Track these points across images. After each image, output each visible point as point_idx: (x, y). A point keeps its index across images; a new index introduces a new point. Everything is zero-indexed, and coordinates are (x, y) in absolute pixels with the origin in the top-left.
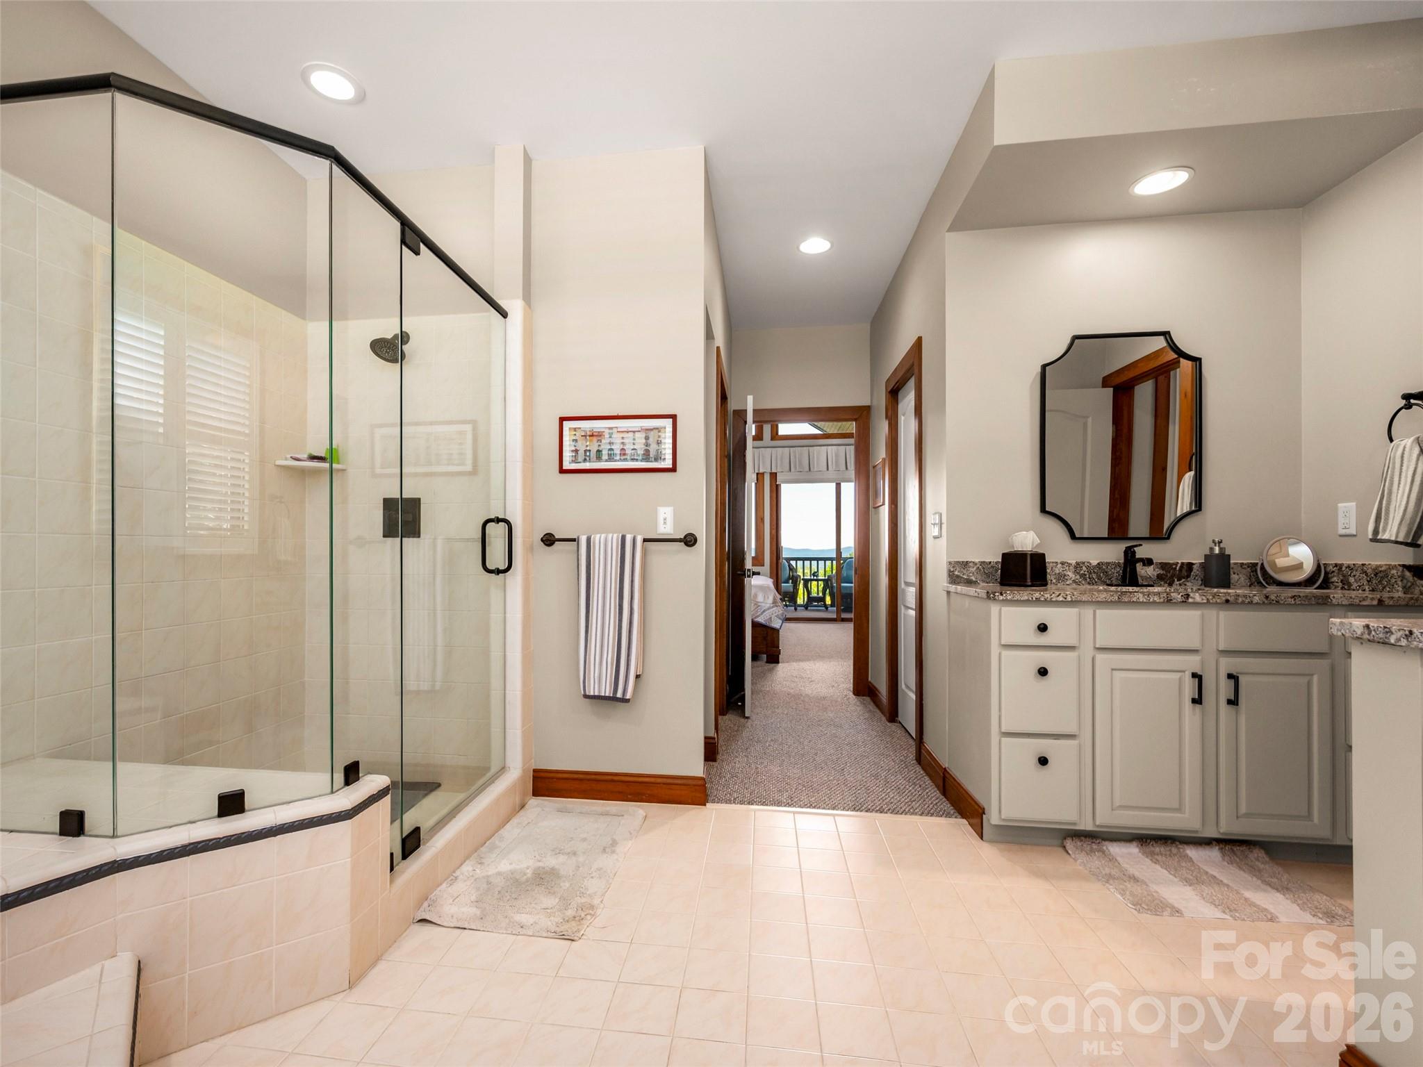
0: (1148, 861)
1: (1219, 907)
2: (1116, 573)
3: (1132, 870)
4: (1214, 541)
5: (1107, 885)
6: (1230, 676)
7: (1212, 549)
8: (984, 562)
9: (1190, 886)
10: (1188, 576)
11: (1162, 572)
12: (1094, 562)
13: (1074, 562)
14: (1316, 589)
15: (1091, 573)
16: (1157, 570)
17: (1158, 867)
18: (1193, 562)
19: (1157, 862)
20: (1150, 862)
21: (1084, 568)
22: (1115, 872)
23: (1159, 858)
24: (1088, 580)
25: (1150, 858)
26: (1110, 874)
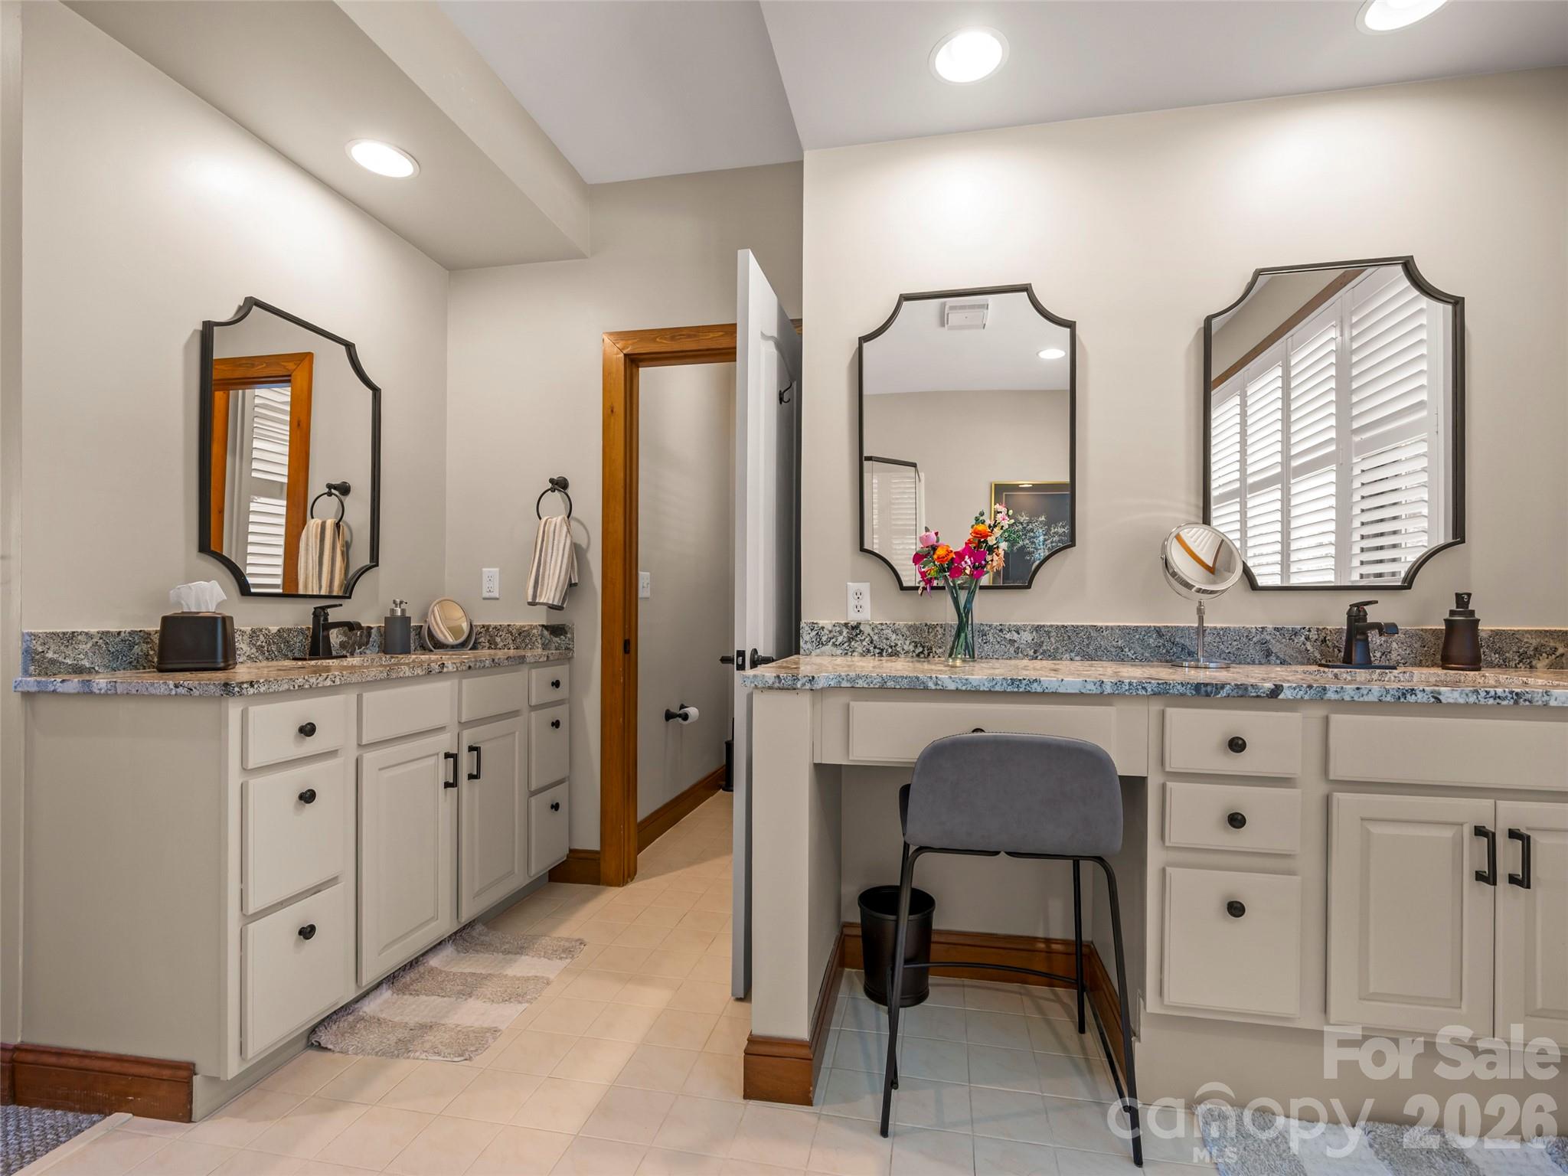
0: (408, 999)
1: (512, 1000)
2: (299, 643)
3: (412, 1020)
4: (394, 602)
5: (412, 1055)
6: (471, 749)
7: (393, 611)
8: (108, 632)
9: (471, 997)
10: (368, 643)
11: (345, 639)
12: (274, 629)
13: (248, 629)
14: (470, 649)
15: (269, 645)
16: (340, 636)
17: (423, 998)
18: (372, 626)
19: (417, 993)
20: (411, 997)
21: (262, 637)
22: (400, 1034)
23: (416, 986)
24: (267, 654)
25: (407, 993)
26: (400, 1040)
